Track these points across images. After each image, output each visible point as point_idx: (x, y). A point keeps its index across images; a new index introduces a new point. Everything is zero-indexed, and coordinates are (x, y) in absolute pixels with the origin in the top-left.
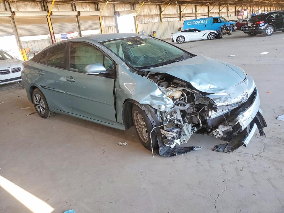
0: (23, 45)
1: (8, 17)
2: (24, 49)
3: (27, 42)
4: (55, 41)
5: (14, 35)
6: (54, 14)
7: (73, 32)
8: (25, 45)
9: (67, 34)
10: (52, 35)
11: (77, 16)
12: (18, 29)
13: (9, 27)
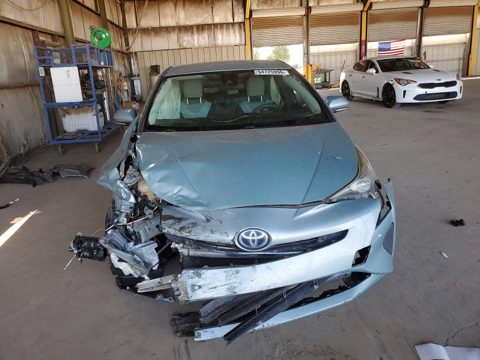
0: (311, 59)
1: (301, 15)
2: (311, 66)
3: (319, 55)
4: (366, 55)
5: (302, 43)
6: (374, 7)
7: (405, 40)
8: (315, 59)
9: (390, 42)
10: (363, 44)
11: (422, 8)
12: (310, 34)
13: (298, 31)
